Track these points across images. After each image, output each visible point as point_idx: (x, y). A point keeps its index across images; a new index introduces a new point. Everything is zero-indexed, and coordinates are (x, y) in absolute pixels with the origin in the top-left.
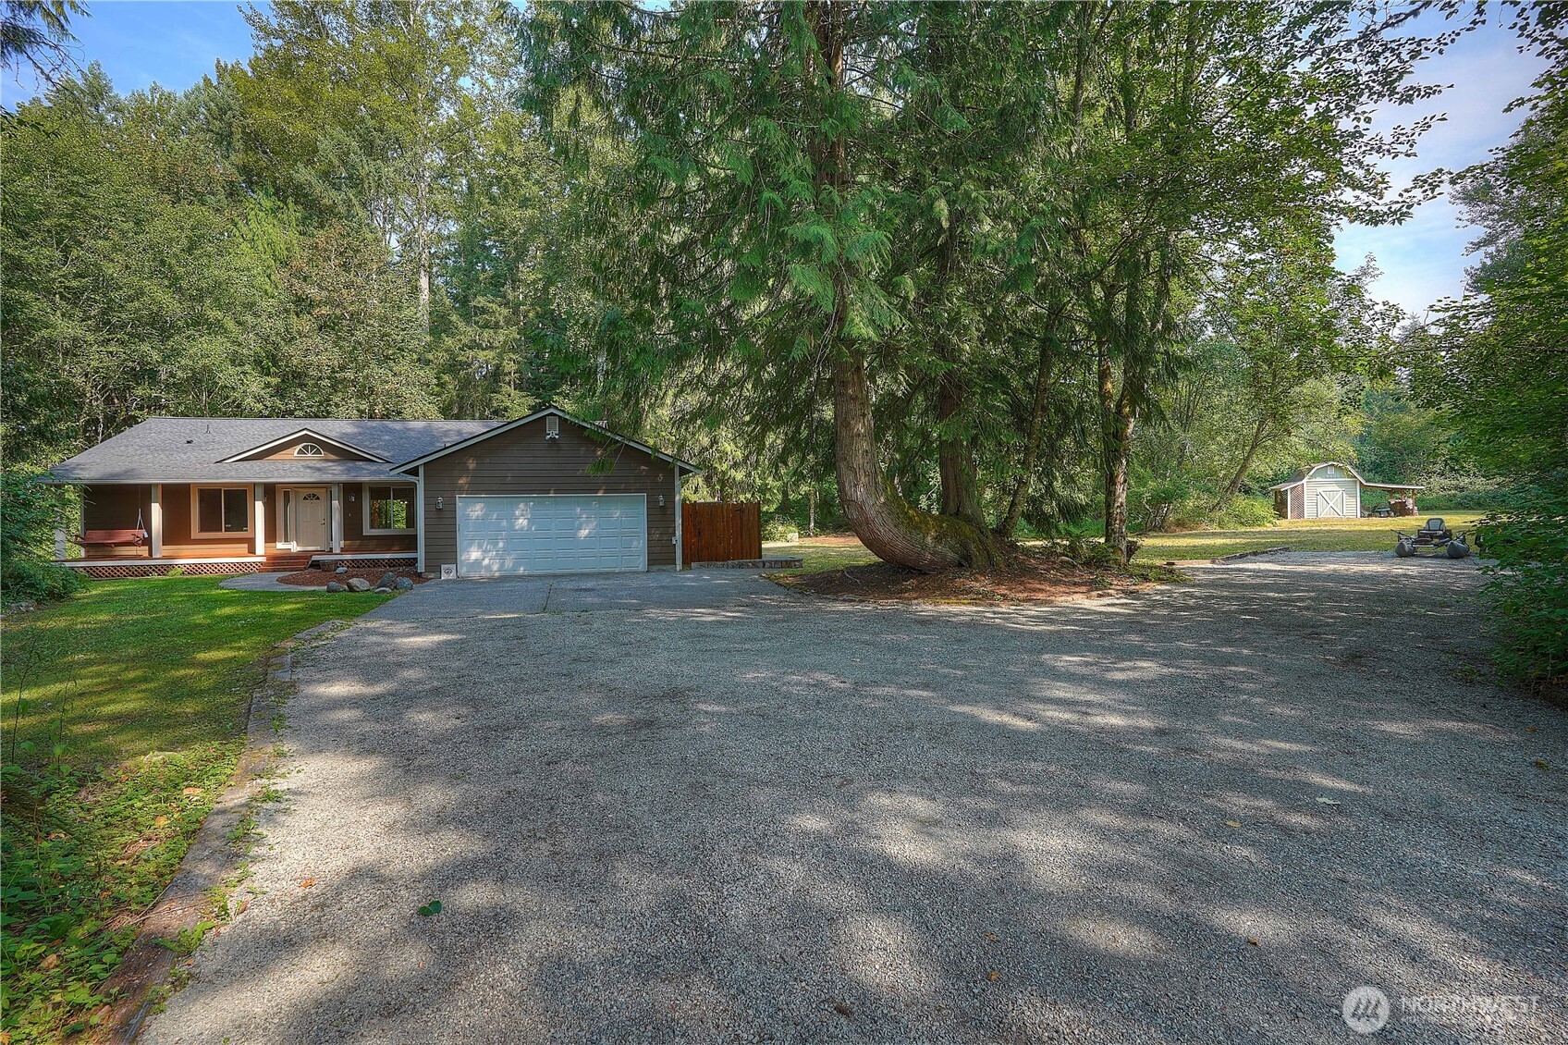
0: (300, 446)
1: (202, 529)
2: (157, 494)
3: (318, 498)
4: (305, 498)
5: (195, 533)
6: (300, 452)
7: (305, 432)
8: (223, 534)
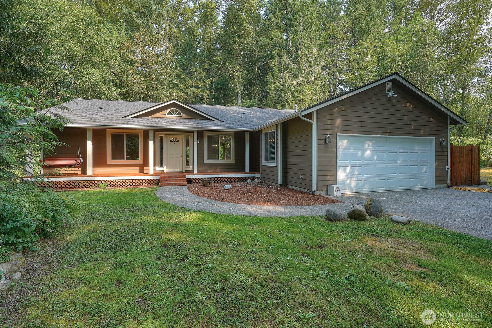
0: (169, 110)
1: (113, 158)
2: (90, 134)
3: (178, 141)
4: (171, 141)
5: (109, 161)
6: (169, 113)
7: (174, 101)
8: (125, 161)
